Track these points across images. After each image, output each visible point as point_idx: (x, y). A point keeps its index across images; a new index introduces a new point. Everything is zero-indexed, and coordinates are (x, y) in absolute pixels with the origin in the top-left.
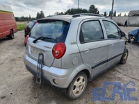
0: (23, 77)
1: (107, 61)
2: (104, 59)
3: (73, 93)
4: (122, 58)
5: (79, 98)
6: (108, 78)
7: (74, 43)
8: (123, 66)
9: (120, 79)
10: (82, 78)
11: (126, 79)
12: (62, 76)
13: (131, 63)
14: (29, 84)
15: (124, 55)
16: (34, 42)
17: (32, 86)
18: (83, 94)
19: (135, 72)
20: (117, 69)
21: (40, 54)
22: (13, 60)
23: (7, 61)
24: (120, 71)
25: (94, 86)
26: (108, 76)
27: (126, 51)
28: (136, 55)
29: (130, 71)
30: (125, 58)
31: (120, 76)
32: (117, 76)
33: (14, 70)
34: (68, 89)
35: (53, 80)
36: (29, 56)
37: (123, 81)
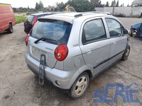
0: (25, 76)
2: (106, 58)
3: (76, 93)
4: (124, 55)
6: (110, 76)
7: (76, 45)
8: (125, 62)
9: (121, 77)
10: (84, 78)
11: (127, 76)
12: (65, 78)
13: (132, 60)
14: (32, 83)
15: (126, 51)
17: (35, 85)
18: (85, 92)
19: (136, 68)
20: (118, 66)
21: (42, 55)
22: (14, 57)
23: (8, 58)
24: (121, 68)
27: (128, 47)
28: (138, 50)
29: (131, 68)
32: (118, 73)
34: (70, 90)
35: (56, 82)
36: (31, 56)
37: (124, 79)
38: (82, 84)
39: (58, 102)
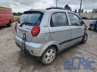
1: (71, 40)
2: (69, 39)
4: (83, 39)
5: (50, 64)
6: (72, 52)
7: (46, 26)
8: (84, 45)
9: (80, 53)
10: (52, 50)
11: (84, 53)
13: (89, 43)
14: (18, 55)
15: (84, 37)
16: (21, 26)
18: (53, 61)
19: (91, 49)
20: (79, 46)
21: (24, 34)
24: (81, 48)
25: (61, 57)
26: (72, 51)
27: (86, 34)
28: (94, 38)
29: (88, 48)
30: (85, 39)
31: (80, 51)
32: (78, 51)
33: (9, 46)
36: (18, 36)
37: (82, 55)
38: (51, 54)
39: (34, 67)
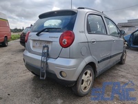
1: (111, 57)
5: (86, 95)
12: (71, 67)
15: (123, 54)
19: (135, 70)
27: (124, 51)
30: (124, 58)
32: (120, 74)
35: (61, 73)
38: (88, 78)
